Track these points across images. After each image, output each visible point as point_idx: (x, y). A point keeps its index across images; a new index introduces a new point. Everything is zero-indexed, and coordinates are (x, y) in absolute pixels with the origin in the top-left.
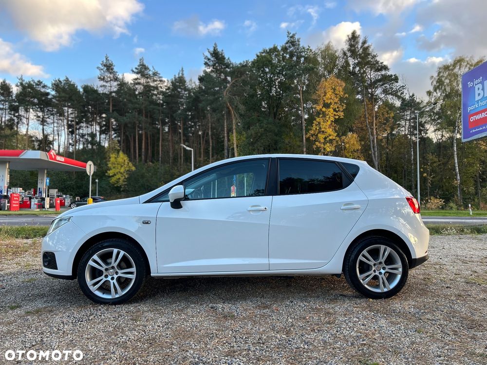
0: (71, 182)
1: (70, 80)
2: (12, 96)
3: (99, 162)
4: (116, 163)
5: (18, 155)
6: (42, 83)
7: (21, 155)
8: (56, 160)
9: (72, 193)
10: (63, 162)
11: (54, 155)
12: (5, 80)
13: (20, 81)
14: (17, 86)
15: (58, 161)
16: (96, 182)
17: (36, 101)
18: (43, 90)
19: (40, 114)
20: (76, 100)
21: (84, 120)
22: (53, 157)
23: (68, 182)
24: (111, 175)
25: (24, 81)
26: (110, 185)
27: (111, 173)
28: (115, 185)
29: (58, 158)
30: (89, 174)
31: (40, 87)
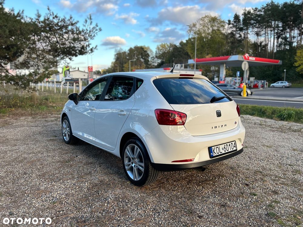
0: (269, 72)
1: (274, 2)
2: (240, 22)
3: (289, 57)
4: (301, 56)
5: (227, 59)
6: (257, 9)
7: (229, 58)
8: (249, 60)
9: (269, 79)
10: (254, 60)
11: (248, 57)
12: (236, 13)
13: (244, 11)
14: (243, 15)
15: (250, 60)
16: (284, 72)
17: (252, 22)
18: (258, 13)
19: (256, 30)
20: (277, 15)
21: (287, 27)
22: (247, 58)
23: (267, 72)
24: (296, 66)
25: (246, 10)
26: (296, 73)
27: (296, 64)
28: (300, 73)
29: (251, 58)
30: (243, 69)
31: (256, 11)
